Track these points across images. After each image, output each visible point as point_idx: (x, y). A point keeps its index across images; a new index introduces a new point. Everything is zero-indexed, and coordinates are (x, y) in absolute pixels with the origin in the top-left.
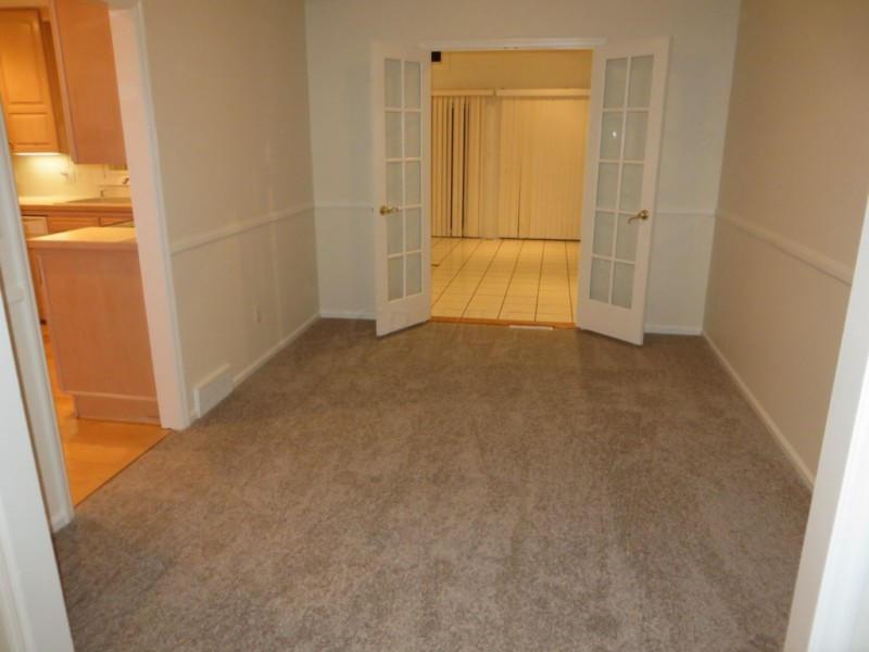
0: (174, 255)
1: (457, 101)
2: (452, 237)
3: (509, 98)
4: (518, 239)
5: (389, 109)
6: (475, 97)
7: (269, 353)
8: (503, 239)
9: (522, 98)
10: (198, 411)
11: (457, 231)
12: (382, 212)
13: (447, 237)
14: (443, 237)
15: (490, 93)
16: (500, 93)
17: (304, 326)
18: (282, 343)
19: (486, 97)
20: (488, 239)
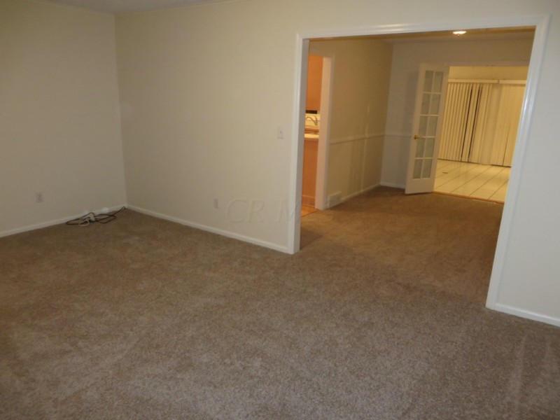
0: (331, 144)
1: (475, 86)
2: (461, 161)
3: (506, 85)
4: (503, 166)
5: (425, 92)
6: (486, 83)
7: (356, 193)
8: (493, 165)
9: (515, 85)
10: (328, 205)
11: (465, 158)
12: (415, 138)
13: (458, 161)
14: (456, 161)
15: (496, 81)
16: (501, 82)
17: (372, 187)
18: (362, 191)
19: (493, 84)
20: (483, 165)
